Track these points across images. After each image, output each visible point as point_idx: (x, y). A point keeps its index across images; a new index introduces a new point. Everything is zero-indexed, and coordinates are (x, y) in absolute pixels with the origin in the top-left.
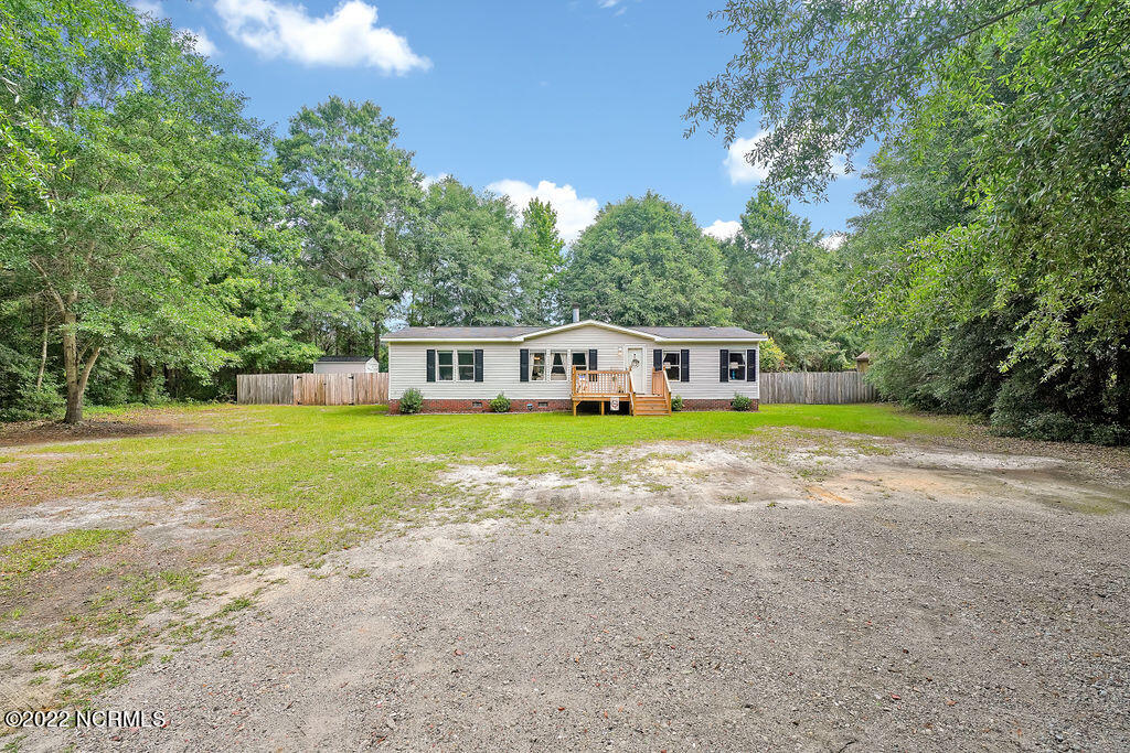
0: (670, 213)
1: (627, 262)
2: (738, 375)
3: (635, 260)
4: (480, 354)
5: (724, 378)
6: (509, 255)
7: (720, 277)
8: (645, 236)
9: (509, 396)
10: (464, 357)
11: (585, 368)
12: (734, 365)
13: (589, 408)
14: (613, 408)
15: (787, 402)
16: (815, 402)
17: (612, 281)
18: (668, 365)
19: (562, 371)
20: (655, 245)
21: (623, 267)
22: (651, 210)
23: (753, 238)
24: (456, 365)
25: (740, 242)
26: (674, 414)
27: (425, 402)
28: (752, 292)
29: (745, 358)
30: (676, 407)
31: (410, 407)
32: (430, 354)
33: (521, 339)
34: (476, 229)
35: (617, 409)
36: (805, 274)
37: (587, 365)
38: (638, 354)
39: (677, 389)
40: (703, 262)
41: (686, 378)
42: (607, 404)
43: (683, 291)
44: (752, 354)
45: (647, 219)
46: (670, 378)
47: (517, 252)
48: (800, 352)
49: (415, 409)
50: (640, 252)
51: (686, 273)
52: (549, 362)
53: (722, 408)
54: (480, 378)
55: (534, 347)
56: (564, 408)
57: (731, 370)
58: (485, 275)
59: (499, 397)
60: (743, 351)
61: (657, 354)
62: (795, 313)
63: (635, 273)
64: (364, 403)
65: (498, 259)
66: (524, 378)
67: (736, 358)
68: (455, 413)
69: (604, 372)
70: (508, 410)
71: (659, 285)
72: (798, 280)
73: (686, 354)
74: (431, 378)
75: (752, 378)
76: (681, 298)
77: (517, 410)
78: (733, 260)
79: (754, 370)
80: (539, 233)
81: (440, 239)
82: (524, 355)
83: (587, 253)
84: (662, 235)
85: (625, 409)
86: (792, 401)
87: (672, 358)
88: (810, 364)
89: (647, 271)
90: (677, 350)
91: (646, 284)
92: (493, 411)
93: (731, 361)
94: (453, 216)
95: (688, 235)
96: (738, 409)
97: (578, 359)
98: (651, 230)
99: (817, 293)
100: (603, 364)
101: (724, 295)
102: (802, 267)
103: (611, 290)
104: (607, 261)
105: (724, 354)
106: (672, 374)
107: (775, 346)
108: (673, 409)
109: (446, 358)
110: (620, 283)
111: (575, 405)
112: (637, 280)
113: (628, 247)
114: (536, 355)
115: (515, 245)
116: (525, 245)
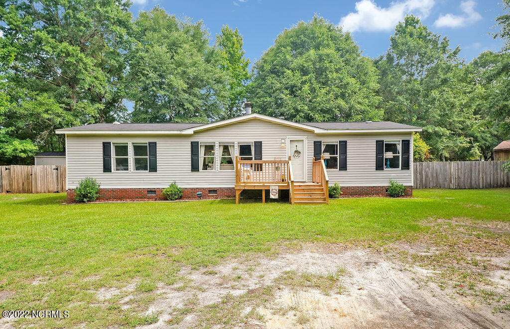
0: (333, 33)
1: (298, 74)
2: (393, 164)
3: (304, 71)
4: (153, 146)
5: (379, 167)
6: (202, 69)
7: (374, 85)
8: (312, 52)
9: (181, 186)
10: (139, 149)
11: (251, 159)
12: (389, 155)
13: (252, 196)
14: (272, 197)
15: (434, 188)
16: (459, 187)
17: (287, 89)
18: (327, 156)
19: (230, 162)
20: (321, 59)
21: (295, 78)
22: (317, 31)
23: (401, 54)
24: (131, 156)
25: (390, 59)
26: (331, 201)
27: (99, 191)
28: (400, 98)
29: (400, 148)
30: (332, 194)
31: (85, 196)
32: (106, 146)
33: (191, 132)
34: (173, 46)
35: (277, 197)
36: (445, 81)
37: (253, 156)
38: (299, 145)
39: (334, 178)
40: (360, 73)
41: (344, 167)
42: (268, 192)
43: (343, 96)
44: (406, 144)
45: (313, 38)
46: (328, 166)
47: (209, 67)
48: (440, 146)
49: (90, 198)
50: (309, 65)
51: (345, 82)
52: (218, 153)
53: (378, 194)
54: (154, 169)
55: (203, 140)
56: (227, 196)
57: (386, 159)
58: (180, 84)
59: (172, 186)
60: (398, 142)
61: (317, 145)
62: (436, 114)
63: (304, 83)
64: (37, 193)
65: (192, 72)
66: (195, 168)
67: (391, 147)
68: (129, 201)
69: (269, 162)
70: (181, 198)
71: (323, 91)
72: (438, 87)
73: (344, 144)
74: (107, 168)
75: (406, 166)
76: (342, 102)
77: (189, 198)
78: (384, 73)
79: (408, 158)
80: (230, 53)
81: (143, 54)
82: (195, 147)
83: (268, 67)
84: (326, 51)
85: (284, 196)
86: (438, 186)
87: (331, 149)
88: (447, 155)
89: (313, 81)
90: (335, 141)
91: (313, 90)
92: (165, 199)
93: (387, 151)
94: (156, 35)
95: (347, 52)
96: (392, 195)
97: (245, 150)
98: (317, 47)
99: (455, 98)
100: (267, 155)
101: (377, 99)
102: (442, 77)
103: (285, 96)
104: (283, 73)
105: (379, 144)
106: (331, 164)
107: (421, 141)
108: (331, 196)
109: (122, 150)
110: (293, 90)
111: (238, 194)
112: (306, 87)
113: (300, 61)
114: (206, 147)
115: (208, 61)
116: (216, 61)
